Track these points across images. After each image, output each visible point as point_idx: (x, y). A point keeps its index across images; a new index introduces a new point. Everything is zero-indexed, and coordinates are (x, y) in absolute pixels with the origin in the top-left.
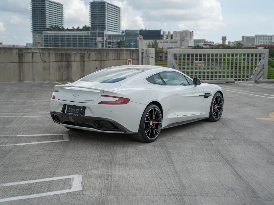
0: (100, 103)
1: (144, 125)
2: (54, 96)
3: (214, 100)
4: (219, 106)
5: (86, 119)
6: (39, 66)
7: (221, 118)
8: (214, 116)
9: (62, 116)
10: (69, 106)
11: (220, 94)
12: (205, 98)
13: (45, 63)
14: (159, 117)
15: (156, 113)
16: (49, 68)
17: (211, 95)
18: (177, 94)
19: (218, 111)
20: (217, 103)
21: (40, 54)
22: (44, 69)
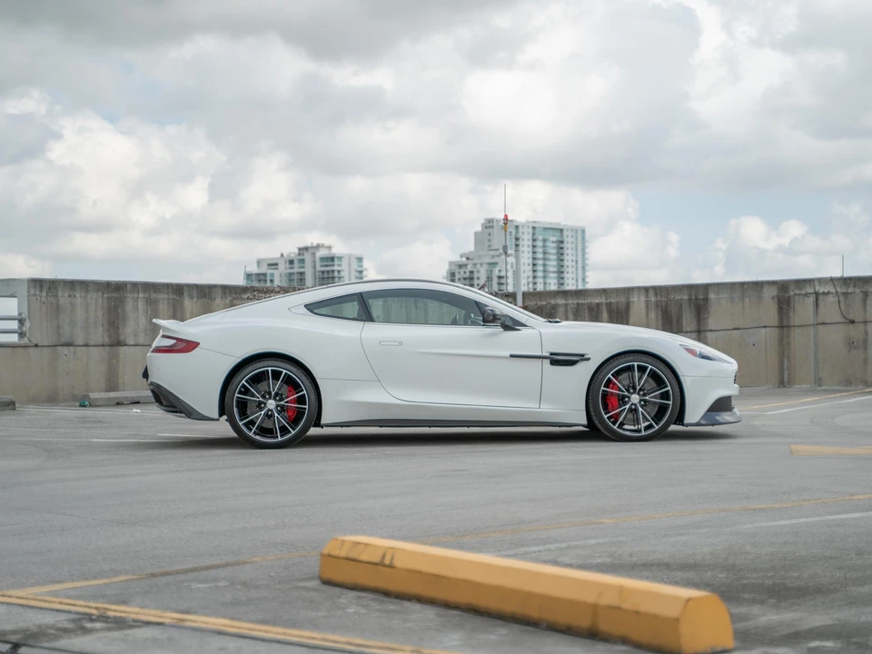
6: (835, 337)
13: (851, 326)
16: (865, 342)
21: (837, 298)
22: (851, 344)
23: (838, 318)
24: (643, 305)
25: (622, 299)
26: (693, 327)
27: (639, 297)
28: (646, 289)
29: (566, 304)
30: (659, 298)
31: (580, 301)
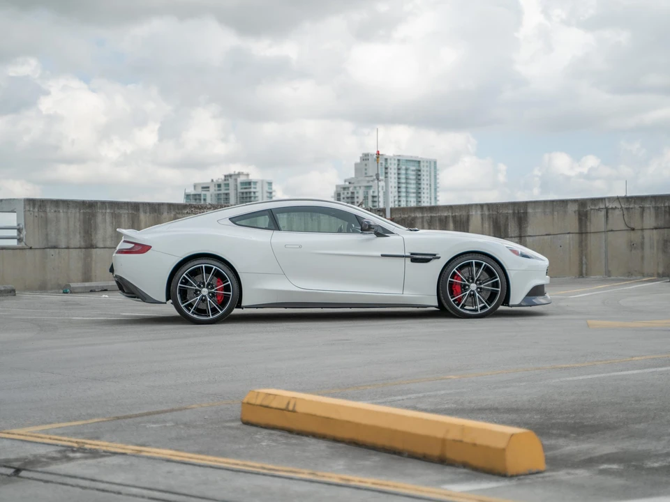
6: (620, 240)
13: (632, 233)
16: (642, 244)
21: (622, 212)
22: (632, 246)
23: (623, 227)
24: (479, 218)
25: (464, 213)
26: (516, 233)
27: (476, 211)
28: (482, 206)
29: (423, 217)
30: (491, 212)
31: (433, 215)
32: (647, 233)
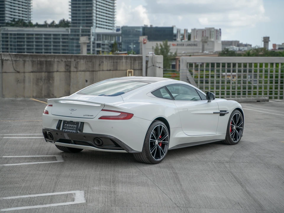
0: (101, 118)
1: (149, 144)
2: (48, 111)
3: (232, 119)
4: (238, 127)
5: (85, 137)
6: (11, 78)
7: (240, 140)
8: (232, 138)
9: (57, 134)
10: (65, 122)
11: (239, 111)
12: (220, 115)
13: (18, 74)
14: (166, 136)
15: (163, 131)
16: (24, 81)
17: (228, 113)
18: (187, 110)
19: (237, 132)
20: (235, 122)
21: (12, 62)
22: (18, 81)
32: (27, 75)
